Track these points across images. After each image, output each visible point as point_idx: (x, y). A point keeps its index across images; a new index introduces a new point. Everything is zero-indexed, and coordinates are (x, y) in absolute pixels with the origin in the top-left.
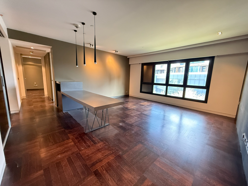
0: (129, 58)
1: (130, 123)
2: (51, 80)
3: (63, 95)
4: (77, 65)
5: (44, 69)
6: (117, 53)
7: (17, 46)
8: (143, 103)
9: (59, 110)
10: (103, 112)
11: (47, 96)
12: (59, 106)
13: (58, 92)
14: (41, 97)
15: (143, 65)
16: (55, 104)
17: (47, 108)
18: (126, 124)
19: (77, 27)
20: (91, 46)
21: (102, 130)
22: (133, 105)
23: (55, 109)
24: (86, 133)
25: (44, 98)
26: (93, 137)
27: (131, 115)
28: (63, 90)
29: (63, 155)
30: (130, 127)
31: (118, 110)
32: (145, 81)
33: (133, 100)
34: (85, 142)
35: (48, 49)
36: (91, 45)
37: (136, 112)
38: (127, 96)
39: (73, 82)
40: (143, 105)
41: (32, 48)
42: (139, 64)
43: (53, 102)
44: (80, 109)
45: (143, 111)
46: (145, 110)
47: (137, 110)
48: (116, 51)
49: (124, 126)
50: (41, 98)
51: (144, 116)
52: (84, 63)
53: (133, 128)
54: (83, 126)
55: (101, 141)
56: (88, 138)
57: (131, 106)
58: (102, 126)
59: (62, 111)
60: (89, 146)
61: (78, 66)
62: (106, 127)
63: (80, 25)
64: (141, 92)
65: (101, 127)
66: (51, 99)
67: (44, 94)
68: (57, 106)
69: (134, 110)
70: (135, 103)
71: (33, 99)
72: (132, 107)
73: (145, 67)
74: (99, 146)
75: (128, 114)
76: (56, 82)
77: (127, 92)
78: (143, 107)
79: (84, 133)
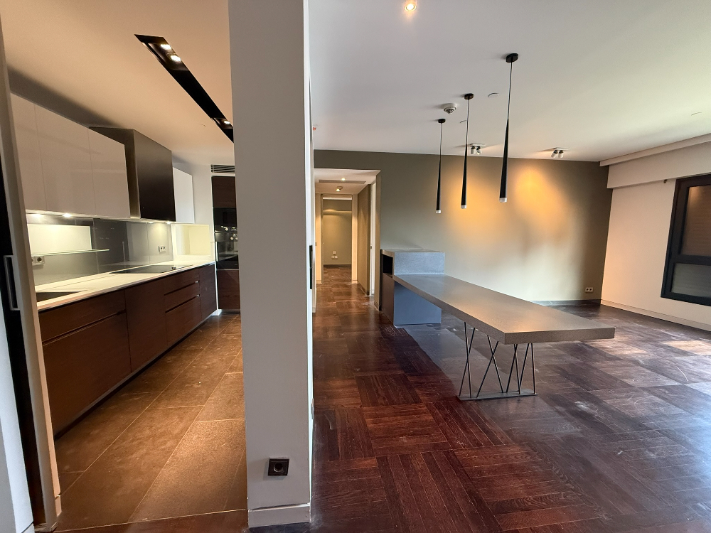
0: (608, 167)
1: (627, 412)
2: (369, 248)
3: (398, 285)
4: (438, 209)
5: (354, 222)
6: (559, 156)
7: (321, 181)
8: (682, 343)
9: (384, 319)
10: (516, 349)
11: (356, 282)
12: (384, 310)
13: (385, 276)
14: (345, 283)
15: (683, 185)
16: (373, 304)
17: (354, 311)
18: (607, 410)
19: (449, 111)
20: (475, 150)
21: (512, 406)
22: (628, 343)
23: (372, 317)
24: (461, 399)
25: (350, 286)
26: (486, 420)
27: (625, 380)
28: (399, 271)
29: (413, 441)
30: (628, 431)
31: (562, 353)
32: (691, 248)
33: (626, 324)
34: (465, 429)
36: (473, 148)
37: (650, 375)
38: (588, 303)
39: (418, 254)
40: (685, 353)
41: (343, 179)
42: (661, 181)
43: (368, 299)
44: (435, 324)
45: (693, 379)
46: (706, 377)
47: (656, 368)
48: (555, 152)
49: (598, 417)
50: (346, 286)
51: (699, 400)
52: (463, 203)
53: (648, 440)
54: (451, 377)
55: (514, 440)
56: (469, 416)
57: (620, 345)
58: (509, 394)
59: (391, 323)
60: (479, 445)
61: (440, 212)
62: (521, 399)
63: (459, 104)
65: (505, 395)
66: (364, 289)
67: (351, 277)
68: (380, 309)
69: (636, 363)
70: (636, 337)
71: (332, 287)
72: (627, 353)
73: (694, 192)
74: (513, 458)
75: (611, 377)
76: (381, 251)
77: (590, 289)
78: (685, 358)
79: (457, 398)
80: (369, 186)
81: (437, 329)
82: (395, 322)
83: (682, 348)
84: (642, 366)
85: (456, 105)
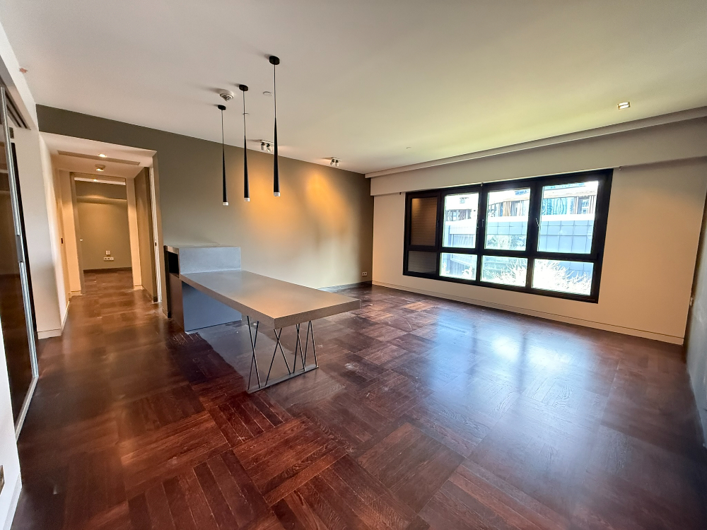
0: (370, 179)
1: (376, 362)
2: (152, 245)
3: (186, 286)
4: (225, 201)
5: (132, 214)
6: (336, 165)
7: (61, 153)
8: (412, 305)
9: (174, 327)
10: (298, 331)
11: (141, 288)
12: (174, 318)
13: (172, 276)
14: (123, 290)
15: (410, 196)
16: (162, 312)
17: (140, 323)
18: (365, 365)
19: (226, 98)
20: (265, 147)
21: (297, 385)
22: (383, 311)
23: (162, 326)
24: (249, 393)
25: (132, 294)
26: (271, 406)
27: (379, 339)
28: (187, 270)
29: (185, 458)
30: (375, 375)
31: (342, 327)
32: (415, 242)
33: (384, 297)
34: (248, 421)
35: (144, 159)
36: (263, 144)
37: (393, 331)
38: (365, 285)
39: (214, 249)
40: (412, 311)
41: (102, 156)
42: (397, 193)
43: (156, 306)
44: (234, 323)
45: (414, 328)
46: (420, 325)
47: (396, 325)
48: (333, 161)
49: (358, 372)
50: (124, 294)
51: (415, 341)
52: (246, 195)
53: (385, 379)
54: (241, 373)
55: (294, 415)
56: (255, 407)
57: (379, 313)
58: (296, 374)
59: (182, 330)
60: (260, 432)
61: (227, 204)
62: (306, 375)
63: (235, 93)
64: (406, 272)
65: (292, 376)
66: (150, 295)
67: (132, 282)
68: (170, 316)
69: (387, 324)
70: (390, 306)
71: (101, 297)
72: (382, 318)
73: (415, 202)
74: (289, 432)
75: (371, 338)
76: (165, 248)
77: (365, 273)
78: (413, 315)
79: (245, 394)
80: (147, 170)
81: (237, 327)
82: (186, 329)
83: (412, 309)
84: (390, 325)
85: (233, 94)
